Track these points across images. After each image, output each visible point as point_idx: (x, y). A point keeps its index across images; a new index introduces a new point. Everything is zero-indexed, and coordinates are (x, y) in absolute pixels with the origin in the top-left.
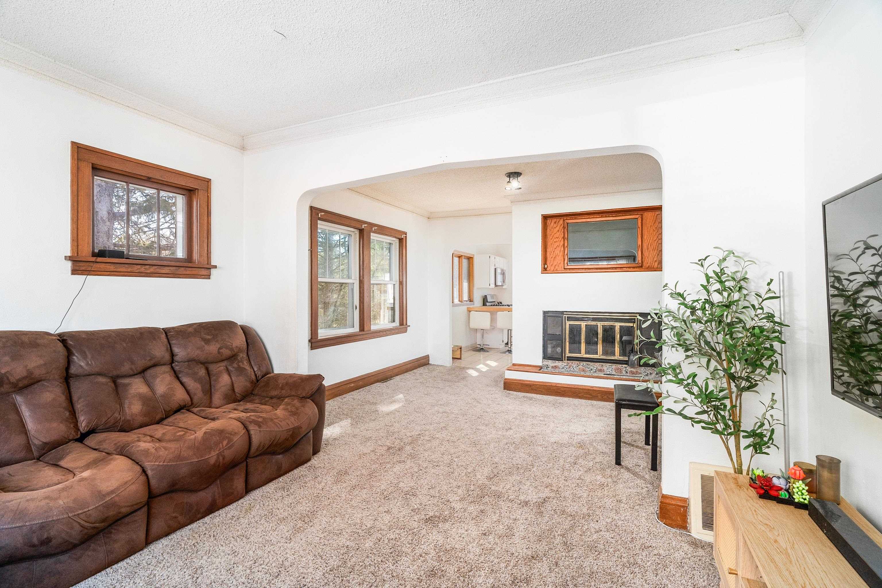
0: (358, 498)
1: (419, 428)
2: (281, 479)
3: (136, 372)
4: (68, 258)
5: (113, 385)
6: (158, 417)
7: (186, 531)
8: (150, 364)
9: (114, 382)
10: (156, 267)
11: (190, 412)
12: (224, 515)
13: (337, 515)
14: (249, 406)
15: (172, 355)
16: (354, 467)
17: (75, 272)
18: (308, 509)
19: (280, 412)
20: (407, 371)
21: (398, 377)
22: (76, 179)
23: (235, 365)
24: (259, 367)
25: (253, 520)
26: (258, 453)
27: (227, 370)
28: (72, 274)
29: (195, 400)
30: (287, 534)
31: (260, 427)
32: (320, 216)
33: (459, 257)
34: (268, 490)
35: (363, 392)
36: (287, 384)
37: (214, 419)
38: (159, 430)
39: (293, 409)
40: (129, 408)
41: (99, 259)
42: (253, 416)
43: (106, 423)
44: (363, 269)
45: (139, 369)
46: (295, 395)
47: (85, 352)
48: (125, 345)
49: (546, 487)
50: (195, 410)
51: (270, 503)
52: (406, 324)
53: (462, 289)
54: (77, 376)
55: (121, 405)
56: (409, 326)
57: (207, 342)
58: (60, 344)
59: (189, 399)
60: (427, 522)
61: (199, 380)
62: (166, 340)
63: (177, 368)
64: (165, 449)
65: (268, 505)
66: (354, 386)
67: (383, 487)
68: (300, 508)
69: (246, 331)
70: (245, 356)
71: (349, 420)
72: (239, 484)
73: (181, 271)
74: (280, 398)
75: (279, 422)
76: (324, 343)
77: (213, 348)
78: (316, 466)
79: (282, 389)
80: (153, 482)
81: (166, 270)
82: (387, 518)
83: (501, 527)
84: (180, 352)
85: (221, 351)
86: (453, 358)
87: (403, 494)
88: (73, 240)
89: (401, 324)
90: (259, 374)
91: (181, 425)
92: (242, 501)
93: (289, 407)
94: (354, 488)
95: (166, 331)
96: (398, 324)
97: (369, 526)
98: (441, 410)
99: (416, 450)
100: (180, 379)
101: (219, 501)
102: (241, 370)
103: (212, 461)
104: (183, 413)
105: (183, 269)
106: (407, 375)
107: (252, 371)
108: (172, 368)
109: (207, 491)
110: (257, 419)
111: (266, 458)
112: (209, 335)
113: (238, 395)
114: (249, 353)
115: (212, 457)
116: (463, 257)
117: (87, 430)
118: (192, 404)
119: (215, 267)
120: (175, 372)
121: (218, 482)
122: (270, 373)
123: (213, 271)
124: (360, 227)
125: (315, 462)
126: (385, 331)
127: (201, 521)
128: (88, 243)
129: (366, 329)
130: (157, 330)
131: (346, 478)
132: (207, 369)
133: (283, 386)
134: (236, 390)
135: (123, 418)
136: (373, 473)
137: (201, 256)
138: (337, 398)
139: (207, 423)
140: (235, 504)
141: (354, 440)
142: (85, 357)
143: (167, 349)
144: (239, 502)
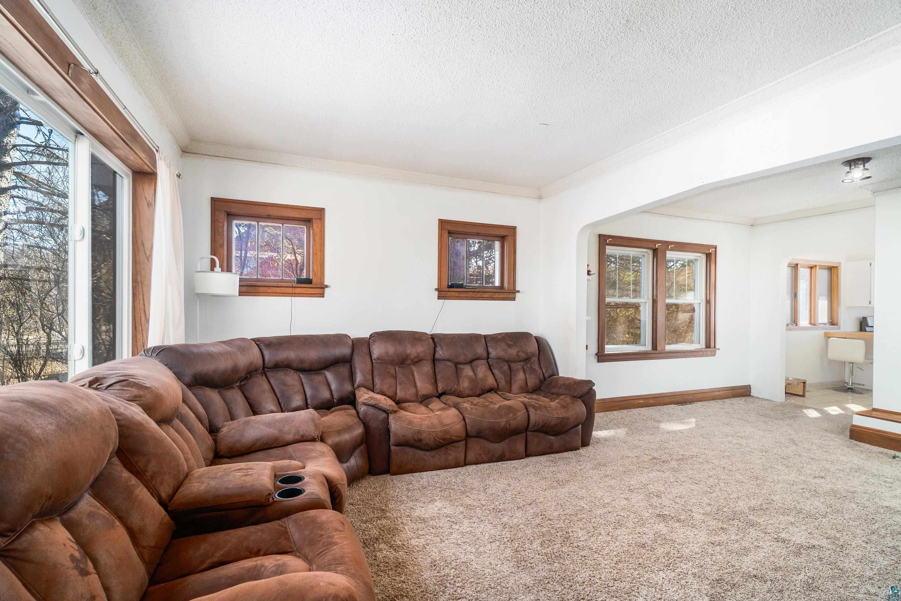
0: (606, 483)
1: (697, 450)
2: (552, 455)
3: (467, 362)
4: (436, 290)
5: (454, 367)
6: (478, 392)
7: (486, 465)
8: (475, 357)
9: (456, 366)
10: (481, 293)
11: (497, 393)
12: (509, 465)
13: (584, 488)
14: (535, 396)
15: (488, 354)
16: (614, 463)
17: (439, 298)
18: (564, 478)
19: (553, 404)
20: (714, 398)
21: (700, 402)
22: (440, 241)
23: (529, 366)
24: (547, 369)
25: (526, 473)
26: (535, 429)
27: (523, 368)
28: (438, 299)
29: (500, 386)
30: (544, 486)
31: (536, 410)
32: (608, 242)
33: (811, 268)
34: (542, 459)
35: (653, 410)
36: (564, 384)
37: (508, 400)
38: (476, 400)
39: (565, 404)
40: (462, 384)
41: (451, 289)
42: (533, 402)
43: (450, 390)
44: (657, 288)
45: (469, 360)
46: (569, 394)
47: (442, 346)
48: (462, 344)
49: (827, 538)
50: (500, 393)
51: (540, 466)
52: (715, 348)
53: (815, 309)
54: (439, 360)
55: (458, 381)
56: (719, 349)
57: (509, 346)
58: (431, 340)
59: (496, 385)
60: (659, 516)
61: (503, 373)
62: (484, 343)
63: (490, 363)
64: (476, 409)
65: (539, 468)
66: (642, 403)
67: (632, 483)
68: (559, 475)
69: (539, 341)
70: (536, 359)
71: (626, 429)
72: (521, 447)
73: (497, 295)
74: (558, 395)
75: (552, 411)
76: (610, 358)
77: (513, 352)
78: (582, 454)
79: (560, 388)
80: (468, 427)
81: (487, 295)
82: (623, 502)
83: (736, 546)
84: (493, 353)
85: (519, 354)
86: (786, 393)
87: (648, 492)
88: (438, 279)
89: (708, 346)
90: (546, 375)
91: (489, 400)
92: (522, 460)
93: (562, 402)
94: (606, 476)
95: (485, 337)
96: (704, 346)
97: (606, 502)
98: (735, 441)
99: (681, 466)
100: (492, 370)
101: (507, 454)
102: (533, 370)
103: (503, 424)
104: (492, 393)
105: (497, 294)
106: (713, 403)
107: (541, 371)
108: (488, 362)
109: (500, 444)
110: (535, 404)
111: (542, 435)
112: (511, 341)
113: (529, 388)
114: (540, 359)
115: (503, 422)
116: (818, 267)
117: (441, 392)
118: (498, 388)
119: (519, 292)
120: (489, 365)
121: (507, 441)
122: (555, 375)
123: (517, 295)
124: (653, 247)
125: (583, 452)
126: (684, 352)
127: (495, 463)
128: (446, 280)
129: (659, 348)
130: (480, 335)
131: (603, 468)
132: (509, 366)
133: (561, 385)
134: (529, 384)
135: (459, 389)
136: (628, 471)
137: (509, 283)
138: (623, 410)
139: (504, 401)
140: (517, 461)
141: (624, 445)
142: (442, 349)
143: (485, 349)
144: (521, 460)
